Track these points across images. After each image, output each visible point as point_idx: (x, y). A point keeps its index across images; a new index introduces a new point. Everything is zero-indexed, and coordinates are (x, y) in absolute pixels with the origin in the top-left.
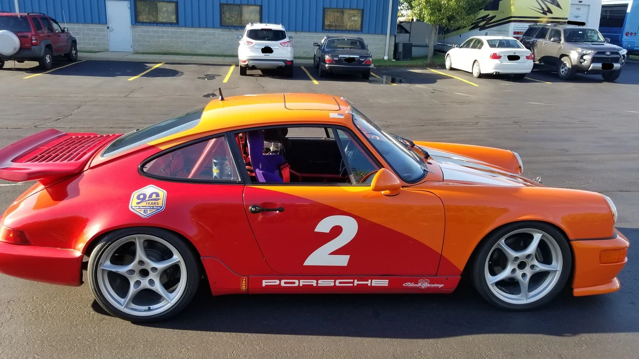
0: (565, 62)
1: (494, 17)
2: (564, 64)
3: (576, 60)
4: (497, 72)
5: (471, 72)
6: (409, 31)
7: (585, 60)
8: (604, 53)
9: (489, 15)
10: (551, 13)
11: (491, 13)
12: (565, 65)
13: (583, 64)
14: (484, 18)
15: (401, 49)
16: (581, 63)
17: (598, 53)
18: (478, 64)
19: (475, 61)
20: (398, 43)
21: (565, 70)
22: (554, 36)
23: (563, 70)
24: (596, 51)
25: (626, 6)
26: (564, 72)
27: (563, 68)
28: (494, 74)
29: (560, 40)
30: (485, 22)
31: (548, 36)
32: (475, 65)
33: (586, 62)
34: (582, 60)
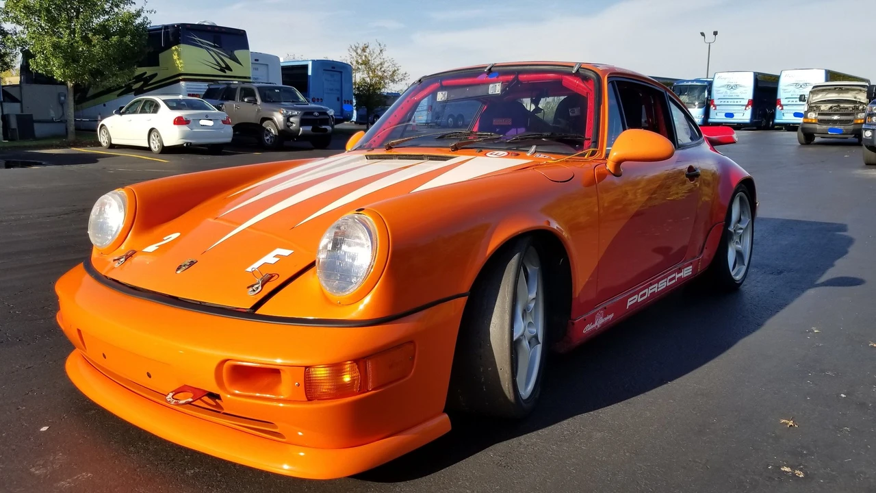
0: (268, 128)
1: (155, 75)
2: (267, 130)
3: (282, 123)
4: (187, 143)
5: (148, 146)
6: (19, 99)
7: (292, 123)
8: (311, 114)
9: (145, 73)
10: (231, 70)
11: (149, 71)
12: (269, 132)
13: (291, 128)
14: (139, 78)
15: (14, 124)
16: (289, 126)
17: (306, 114)
18: (156, 134)
19: (151, 130)
20: (8, 115)
21: (271, 137)
22: (246, 96)
23: (268, 138)
24: (303, 112)
25: (306, 67)
26: (270, 141)
27: (267, 135)
28: (185, 145)
29: (256, 100)
30: (142, 83)
31: (237, 97)
32: (152, 136)
33: (294, 125)
34: (289, 124)
